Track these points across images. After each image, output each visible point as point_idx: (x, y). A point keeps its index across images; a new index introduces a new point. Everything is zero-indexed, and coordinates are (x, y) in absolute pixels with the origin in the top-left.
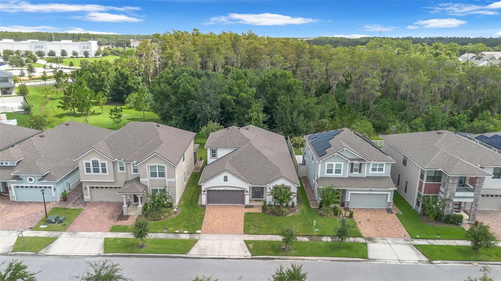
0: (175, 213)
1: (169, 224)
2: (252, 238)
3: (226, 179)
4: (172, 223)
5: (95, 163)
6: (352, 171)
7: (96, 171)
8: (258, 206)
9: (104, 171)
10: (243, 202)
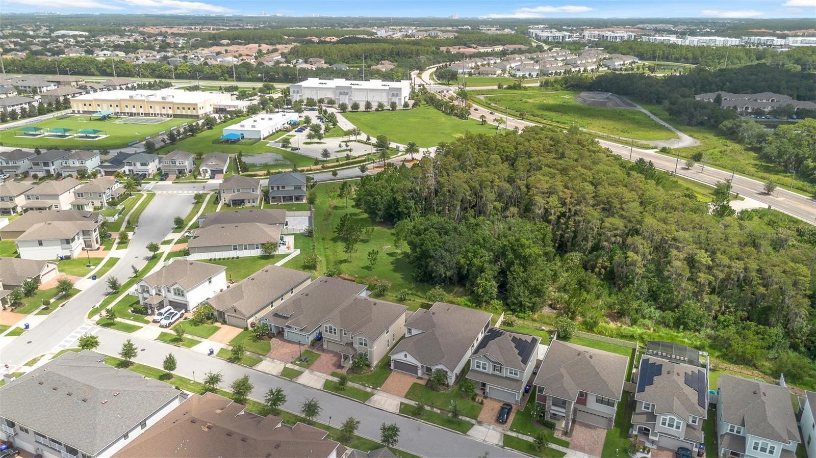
0: (370, 371)
1: (364, 378)
2: (407, 401)
3: (406, 356)
5: (331, 328)
7: (331, 332)
8: (425, 379)
10: (417, 374)
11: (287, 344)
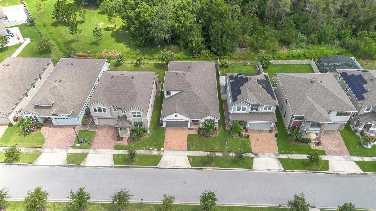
0: (148, 135)
1: (146, 143)
2: (192, 154)
3: (176, 116)
6: (252, 110)
7: (100, 111)
8: (195, 129)
9: (105, 111)
10: (187, 126)
11: (59, 130)
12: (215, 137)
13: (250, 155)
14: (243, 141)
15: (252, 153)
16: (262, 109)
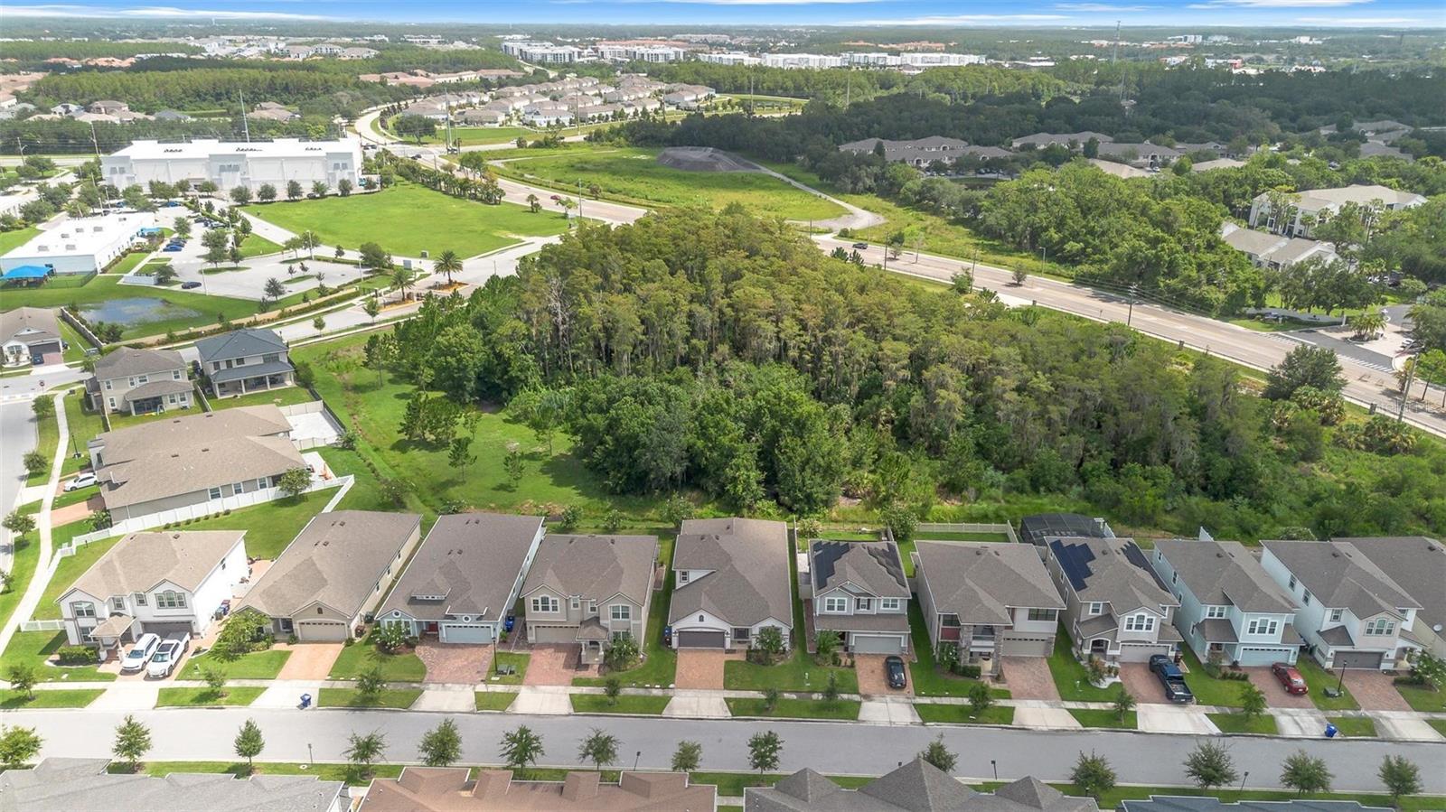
0: (642, 660)
1: (637, 675)
2: (733, 694)
3: (701, 619)
4: (640, 675)
5: (545, 600)
6: (858, 608)
7: (544, 608)
8: (742, 651)
9: (555, 609)
10: (723, 646)
12: (784, 666)
13: (856, 698)
14: (841, 674)
15: (858, 693)
16: (878, 607)
